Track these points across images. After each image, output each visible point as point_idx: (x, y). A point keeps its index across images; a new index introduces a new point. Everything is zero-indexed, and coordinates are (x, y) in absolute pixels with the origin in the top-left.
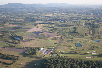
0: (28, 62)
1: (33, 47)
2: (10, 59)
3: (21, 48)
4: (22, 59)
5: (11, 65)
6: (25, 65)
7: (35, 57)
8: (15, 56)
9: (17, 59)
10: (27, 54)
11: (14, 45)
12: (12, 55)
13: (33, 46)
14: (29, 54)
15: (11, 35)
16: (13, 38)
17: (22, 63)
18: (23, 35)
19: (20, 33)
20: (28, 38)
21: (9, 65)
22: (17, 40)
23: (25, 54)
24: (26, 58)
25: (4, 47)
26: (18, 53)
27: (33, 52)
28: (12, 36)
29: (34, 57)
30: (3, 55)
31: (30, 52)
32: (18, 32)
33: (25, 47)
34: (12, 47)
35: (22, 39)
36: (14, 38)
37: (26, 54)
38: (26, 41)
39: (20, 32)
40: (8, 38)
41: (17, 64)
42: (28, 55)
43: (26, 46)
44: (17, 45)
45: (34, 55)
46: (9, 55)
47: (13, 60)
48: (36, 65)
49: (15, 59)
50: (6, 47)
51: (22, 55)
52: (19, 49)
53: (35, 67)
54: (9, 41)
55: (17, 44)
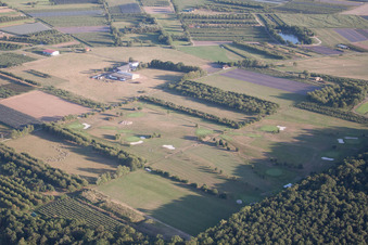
0: (310, 127)
1: (350, 77)
2: (235, 108)
3: (292, 77)
4: (285, 117)
5: (236, 127)
6: (296, 135)
7: (349, 117)
8: (259, 101)
9: (268, 113)
10: (315, 101)
11: (262, 60)
12: (245, 96)
13: (355, 74)
14: (325, 101)
15: (257, 20)
16: (265, 34)
17: (282, 128)
18: (319, 27)
19: (305, 17)
20: (341, 40)
21: (229, 125)
22: (283, 42)
23: (304, 99)
24: (304, 114)
25: (220, 65)
26: (278, 92)
27: (344, 96)
28: (261, 24)
29: (343, 114)
30: (209, 91)
31: (329, 94)
32: (298, 11)
33: (314, 76)
34: (255, 65)
35: (308, 42)
36: (271, 32)
37: (310, 99)
38: (325, 51)
39: (304, 12)
40: (242, 33)
41: (264, 129)
42: (320, 103)
43: (317, 72)
44: (280, 62)
45: (345, 109)
46: (237, 95)
47: (246, 113)
48: (341, 141)
49: (258, 111)
50: (229, 65)
51: (290, 102)
52: (287, 77)
53: (334, 147)
54: (246, 43)
55: (281, 58)
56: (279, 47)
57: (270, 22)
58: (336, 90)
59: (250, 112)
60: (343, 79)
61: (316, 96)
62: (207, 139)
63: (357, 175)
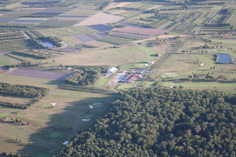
0: (71, 100)
1: (88, 65)
2: (22, 95)
3: (54, 70)
4: (54, 96)
5: (25, 108)
6: (63, 107)
7: (93, 90)
8: (36, 88)
9: (43, 96)
10: (70, 83)
11: (33, 61)
12: (27, 87)
13: (91, 62)
14: (77, 82)
15: (25, 35)
16: (31, 44)
17: (54, 104)
18: (63, 35)
19: (54, 30)
20: (78, 42)
21: (20, 108)
22: (44, 48)
23: (64, 83)
24: (66, 93)
25: (7, 67)
26: (46, 81)
27: (87, 77)
28: (28, 38)
29: (89, 89)
30: (3, 86)
31: (79, 78)
32: (49, 27)
33: (67, 67)
34: (29, 65)
35: (59, 46)
36: (35, 42)
37: (67, 82)
38: (70, 50)
39: (53, 27)
40: (17, 45)
41: (43, 107)
42: (74, 84)
43: (68, 64)
44: (44, 61)
45: (90, 86)
46: (21, 86)
47: (30, 98)
48: (91, 107)
49: (37, 95)
50: (13, 67)
51: (55, 86)
52: (50, 70)
53: (88, 112)
54: (21, 51)
55: (44, 58)
56: (42, 51)
57: (33, 36)
58: (82, 74)
59: (32, 96)
60: (84, 67)
61: (70, 80)
62: (7, 119)
63: (107, 129)
